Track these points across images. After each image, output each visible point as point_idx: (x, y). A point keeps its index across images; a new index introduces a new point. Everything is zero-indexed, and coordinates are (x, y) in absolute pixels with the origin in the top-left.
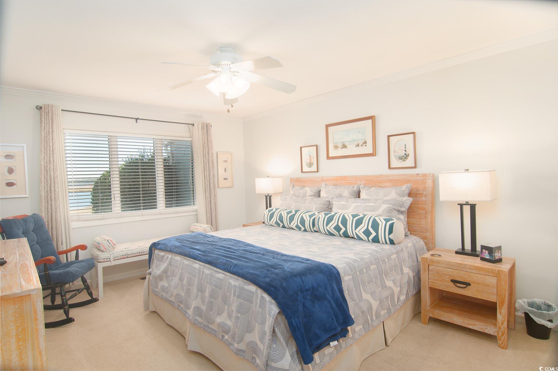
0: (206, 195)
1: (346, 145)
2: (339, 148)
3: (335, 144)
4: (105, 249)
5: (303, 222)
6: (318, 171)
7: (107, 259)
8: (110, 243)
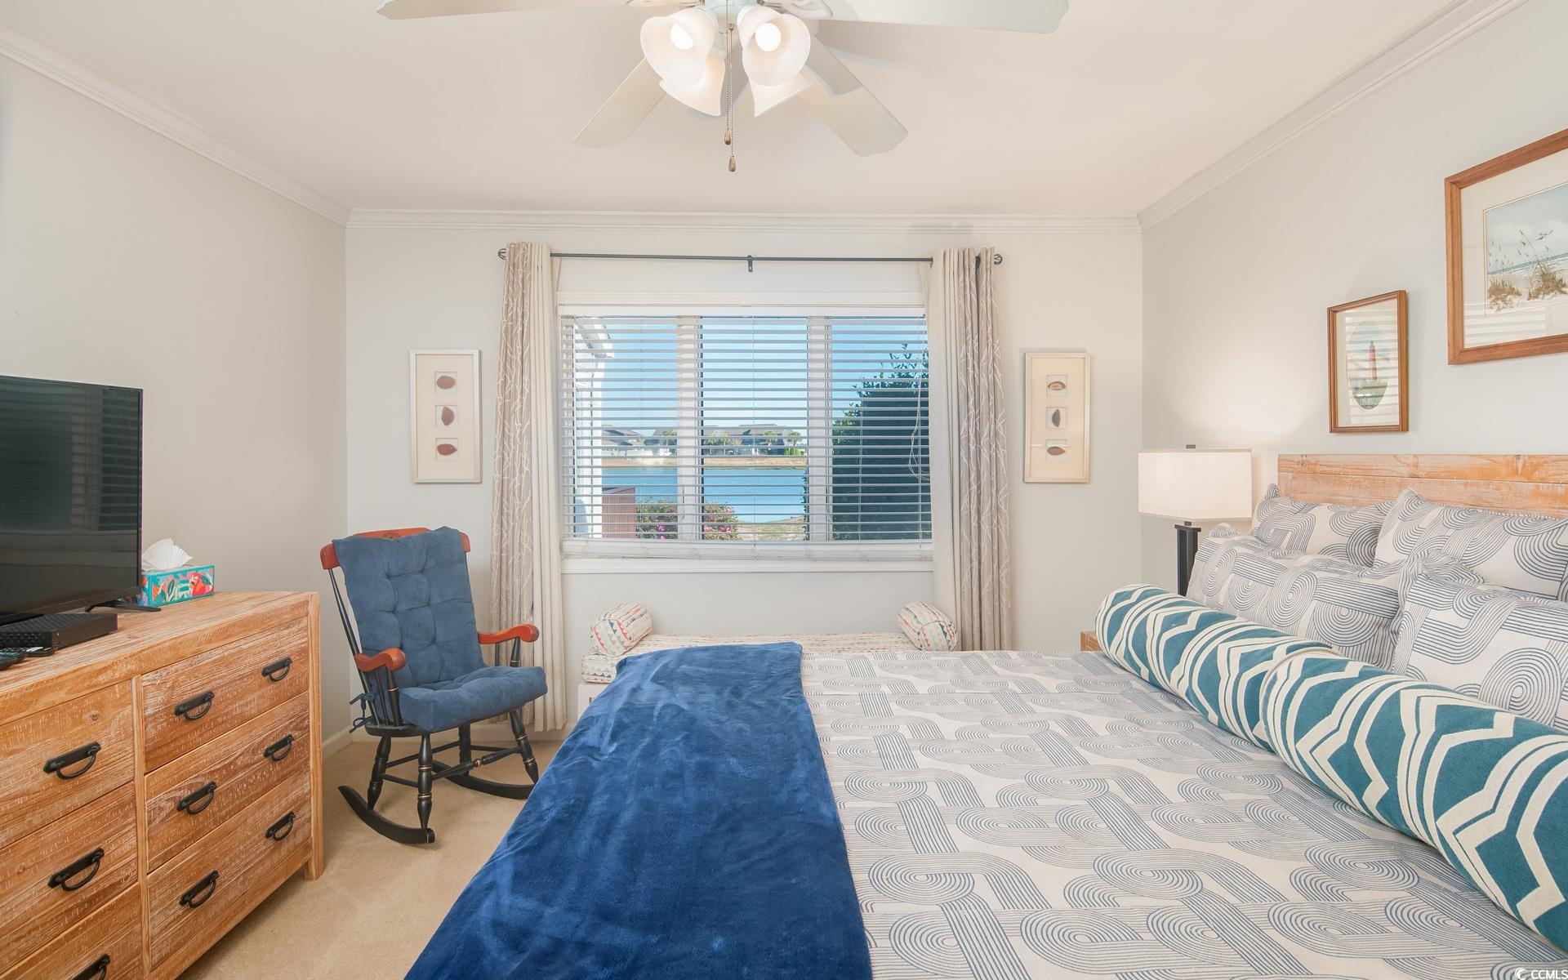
0: (962, 508)
1: (1558, 277)
2: (1518, 294)
3: (1499, 278)
4: (602, 645)
5: (1210, 679)
6: (1403, 426)
7: (603, 675)
8: (615, 631)
